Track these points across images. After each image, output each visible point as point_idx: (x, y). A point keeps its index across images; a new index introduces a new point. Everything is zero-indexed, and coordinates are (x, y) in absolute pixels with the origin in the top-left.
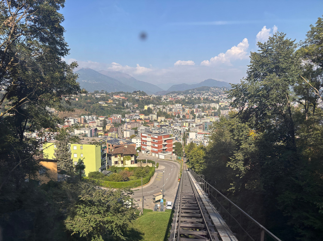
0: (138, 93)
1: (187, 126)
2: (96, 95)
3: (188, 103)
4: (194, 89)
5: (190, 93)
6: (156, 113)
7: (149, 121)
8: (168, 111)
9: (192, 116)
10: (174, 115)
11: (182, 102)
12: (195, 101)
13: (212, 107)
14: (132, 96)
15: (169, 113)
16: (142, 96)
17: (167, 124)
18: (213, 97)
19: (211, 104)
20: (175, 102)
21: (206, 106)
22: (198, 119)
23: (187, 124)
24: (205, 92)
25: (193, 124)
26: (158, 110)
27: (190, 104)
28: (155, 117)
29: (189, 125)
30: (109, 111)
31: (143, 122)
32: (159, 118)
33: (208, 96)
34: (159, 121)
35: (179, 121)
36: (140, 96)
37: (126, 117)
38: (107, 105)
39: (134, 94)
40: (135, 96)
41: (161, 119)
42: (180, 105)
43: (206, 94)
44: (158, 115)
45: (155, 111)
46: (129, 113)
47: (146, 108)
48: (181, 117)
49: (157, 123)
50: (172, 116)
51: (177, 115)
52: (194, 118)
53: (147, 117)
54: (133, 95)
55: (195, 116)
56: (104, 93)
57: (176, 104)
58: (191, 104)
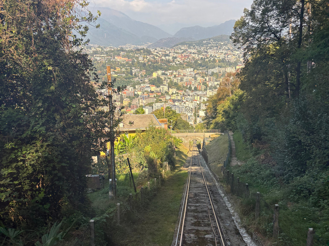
0: (142, 51)
1: (198, 100)
2: (96, 57)
3: (200, 65)
4: (210, 39)
5: (205, 44)
6: (167, 85)
7: (160, 94)
8: (179, 81)
9: (203, 87)
10: (185, 85)
11: (195, 65)
12: (209, 64)
13: (228, 72)
14: (135, 55)
15: (180, 83)
16: (147, 55)
17: (179, 98)
18: (232, 51)
19: (226, 69)
20: (186, 65)
21: (221, 72)
22: (210, 91)
23: (198, 97)
24: (224, 45)
25: (204, 97)
26: (169, 80)
27: (203, 67)
28: (166, 88)
29: (201, 98)
30: (119, 82)
31: (155, 95)
32: (170, 90)
33: (227, 50)
34: (170, 93)
35: (191, 94)
36: (145, 55)
37: (136, 88)
38: (117, 75)
39: (137, 52)
40: (139, 56)
41: (172, 91)
42: (192, 69)
43: (225, 48)
44: (169, 87)
45: (165, 81)
46: (139, 84)
47: (155, 75)
48: (193, 88)
49: (169, 97)
50: (184, 87)
51: (188, 86)
52: (206, 90)
53: (158, 89)
54: (137, 54)
55: (207, 86)
56: (104, 54)
57: (188, 69)
58: (205, 67)
